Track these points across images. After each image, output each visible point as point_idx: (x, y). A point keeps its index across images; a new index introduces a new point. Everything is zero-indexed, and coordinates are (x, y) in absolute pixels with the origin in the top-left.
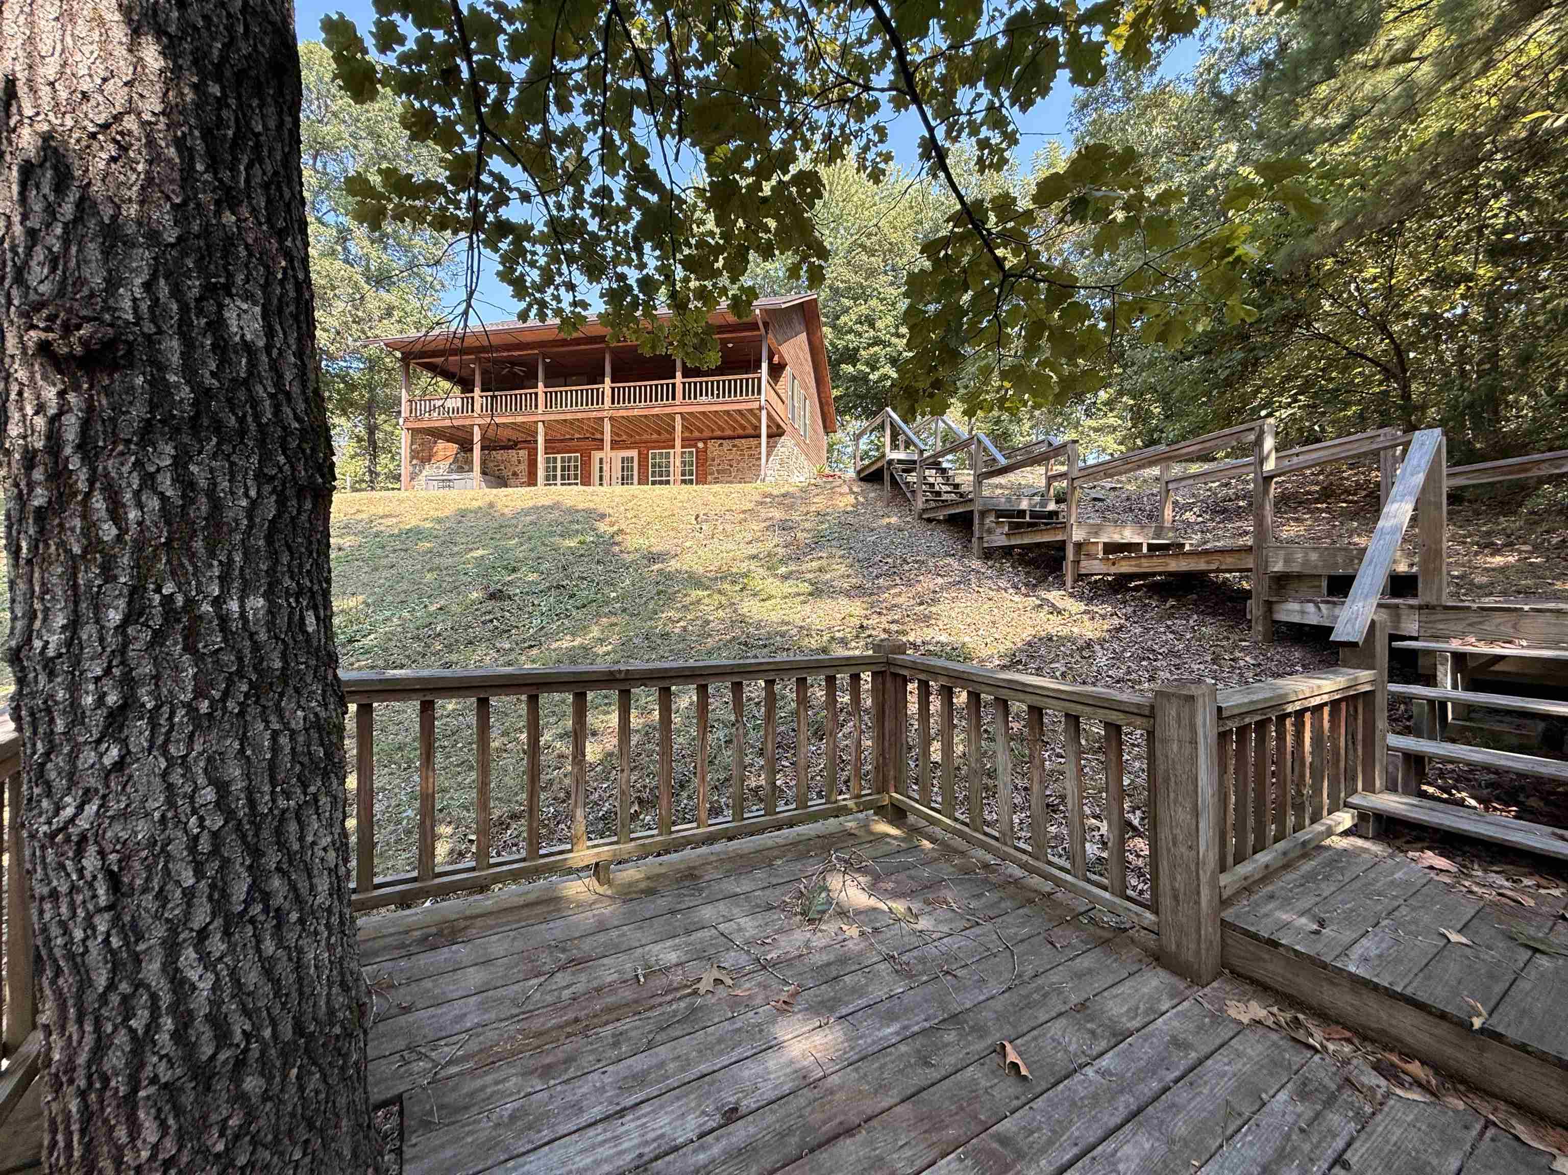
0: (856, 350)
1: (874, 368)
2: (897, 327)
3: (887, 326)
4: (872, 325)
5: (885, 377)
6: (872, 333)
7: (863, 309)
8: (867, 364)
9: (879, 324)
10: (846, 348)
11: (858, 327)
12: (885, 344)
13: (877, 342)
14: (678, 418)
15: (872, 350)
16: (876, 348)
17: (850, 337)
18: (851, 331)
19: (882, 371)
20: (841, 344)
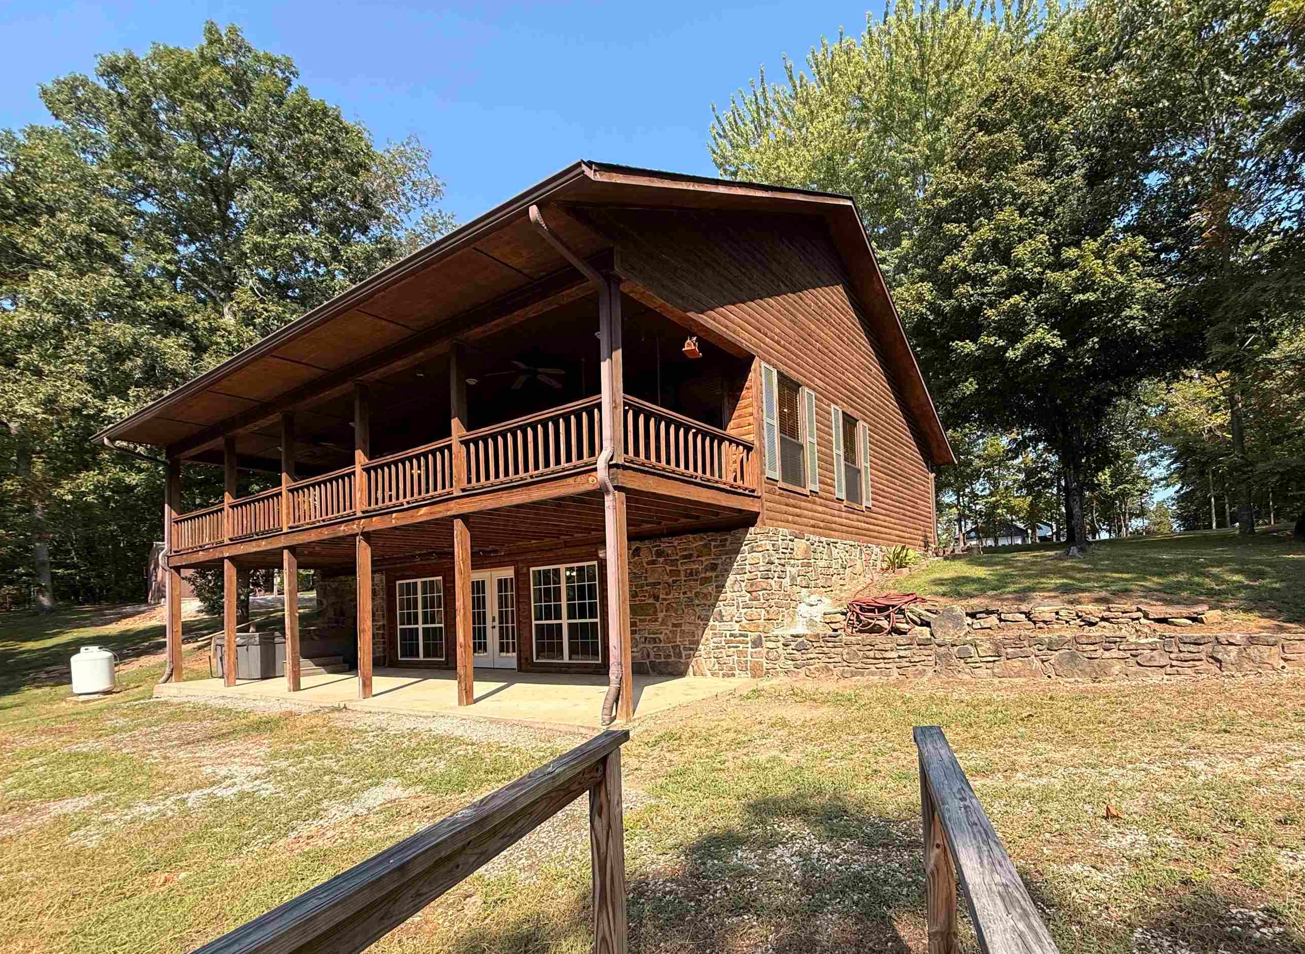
0: (976, 310)
1: (1014, 338)
2: (1057, 250)
3: (1034, 252)
4: (1005, 258)
5: (1039, 349)
6: (1004, 273)
7: (985, 232)
8: (1000, 331)
9: (1020, 251)
10: (959, 310)
11: (978, 268)
12: (1034, 287)
13: (1016, 285)
14: (460, 532)
15: (1007, 304)
16: (1016, 299)
17: (963, 289)
18: (966, 277)
19: (1029, 339)
20: (947, 305)
